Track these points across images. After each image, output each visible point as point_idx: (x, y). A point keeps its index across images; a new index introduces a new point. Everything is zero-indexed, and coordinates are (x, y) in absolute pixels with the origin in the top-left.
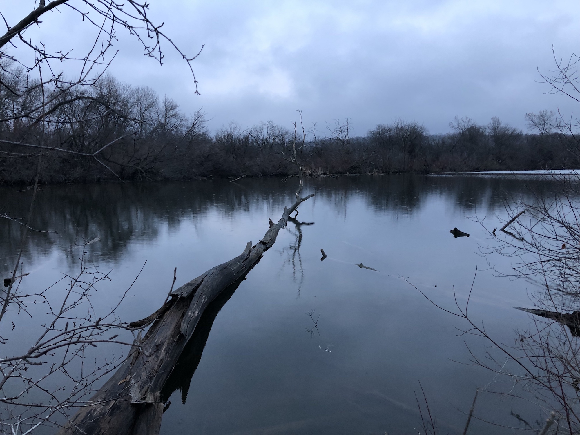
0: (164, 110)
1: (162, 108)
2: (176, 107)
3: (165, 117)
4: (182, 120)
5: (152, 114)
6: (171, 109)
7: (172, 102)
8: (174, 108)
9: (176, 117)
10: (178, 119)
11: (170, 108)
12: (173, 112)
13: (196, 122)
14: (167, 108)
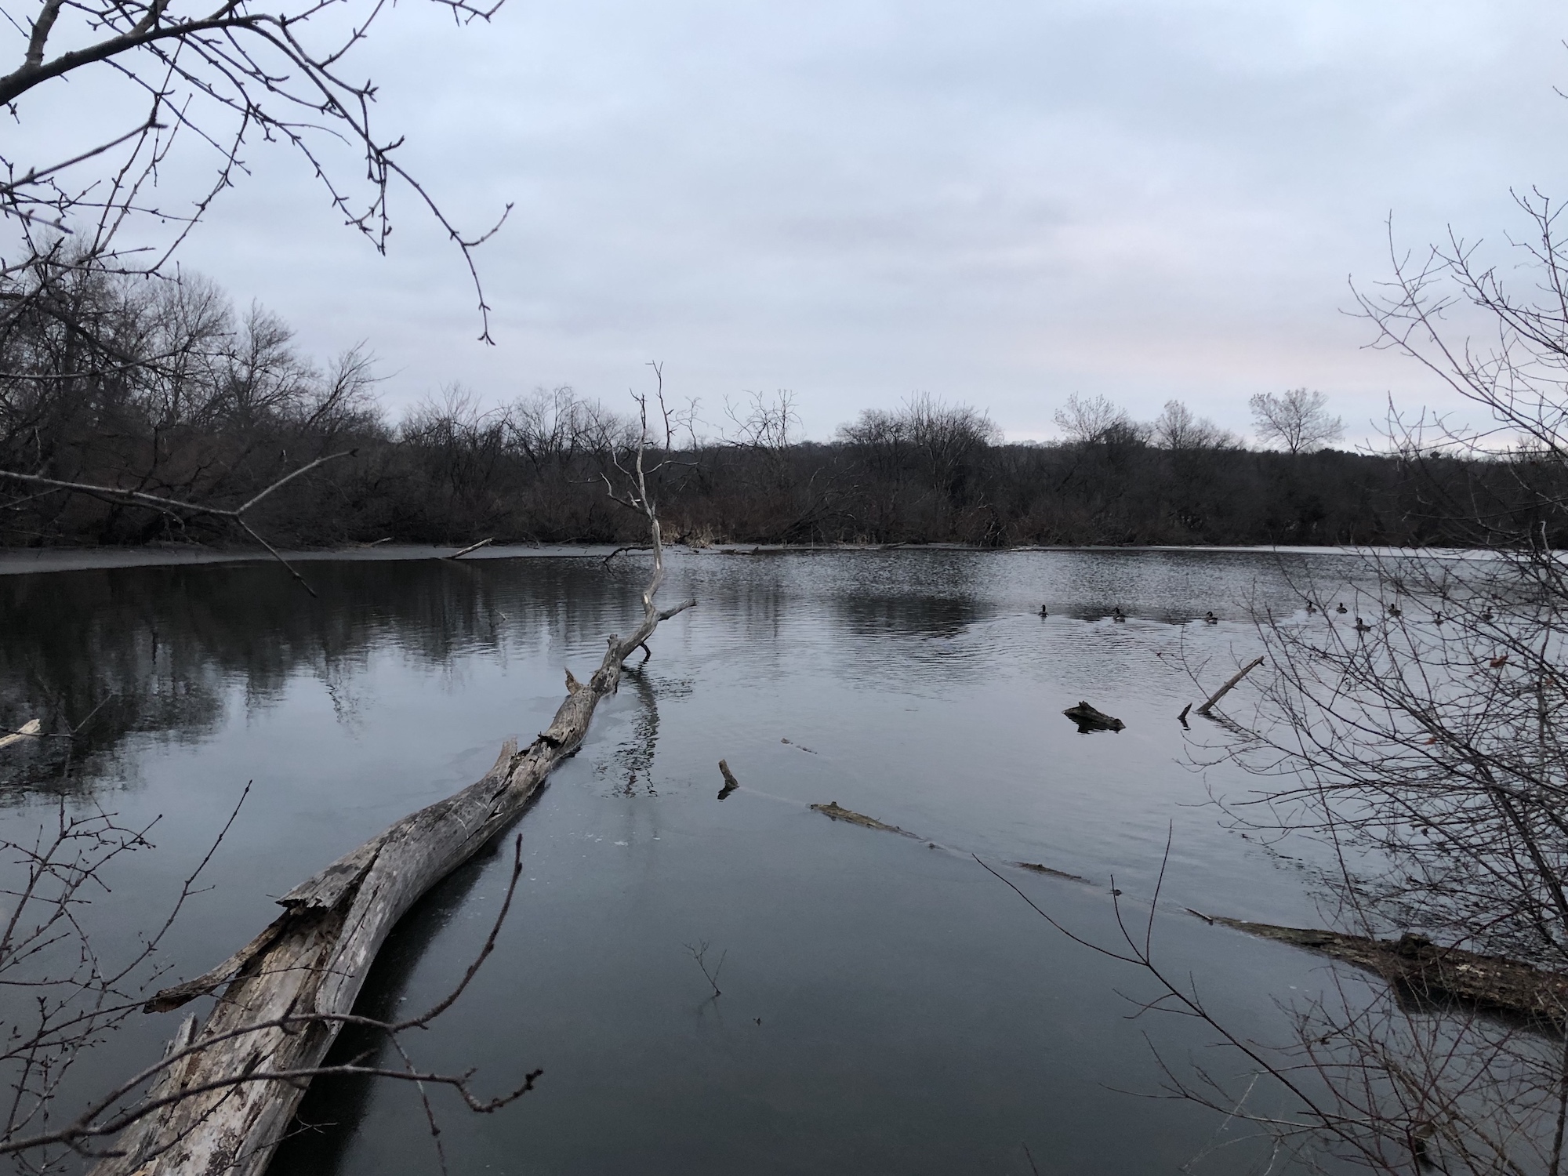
0: (249, 343)
1: (243, 339)
2: (283, 337)
3: (250, 363)
4: (301, 374)
5: (212, 355)
6: (270, 343)
7: (272, 322)
8: (279, 340)
9: (285, 367)
10: (290, 372)
11: (267, 339)
12: (274, 352)
13: (343, 383)
14: (256, 339)
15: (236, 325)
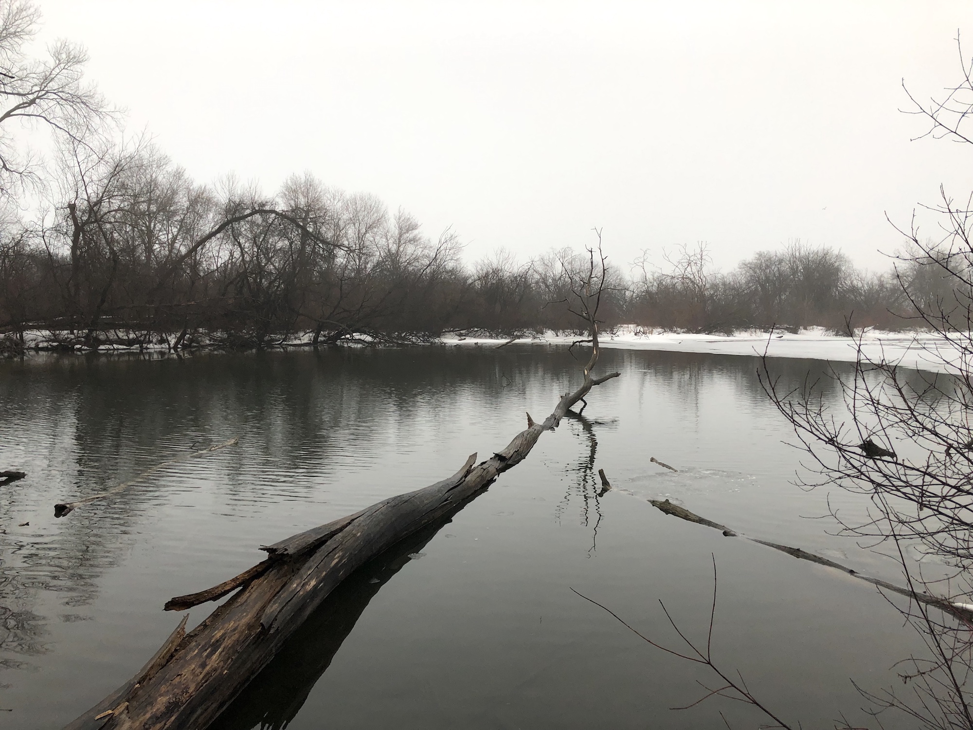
0: (397, 232)
1: (394, 229)
2: (415, 227)
3: (397, 242)
4: (424, 248)
5: (377, 238)
6: (407, 231)
9: (416, 243)
10: (418, 247)
11: (407, 227)
12: (411, 235)
13: (440, 250)
14: (401, 228)
15: (390, 222)
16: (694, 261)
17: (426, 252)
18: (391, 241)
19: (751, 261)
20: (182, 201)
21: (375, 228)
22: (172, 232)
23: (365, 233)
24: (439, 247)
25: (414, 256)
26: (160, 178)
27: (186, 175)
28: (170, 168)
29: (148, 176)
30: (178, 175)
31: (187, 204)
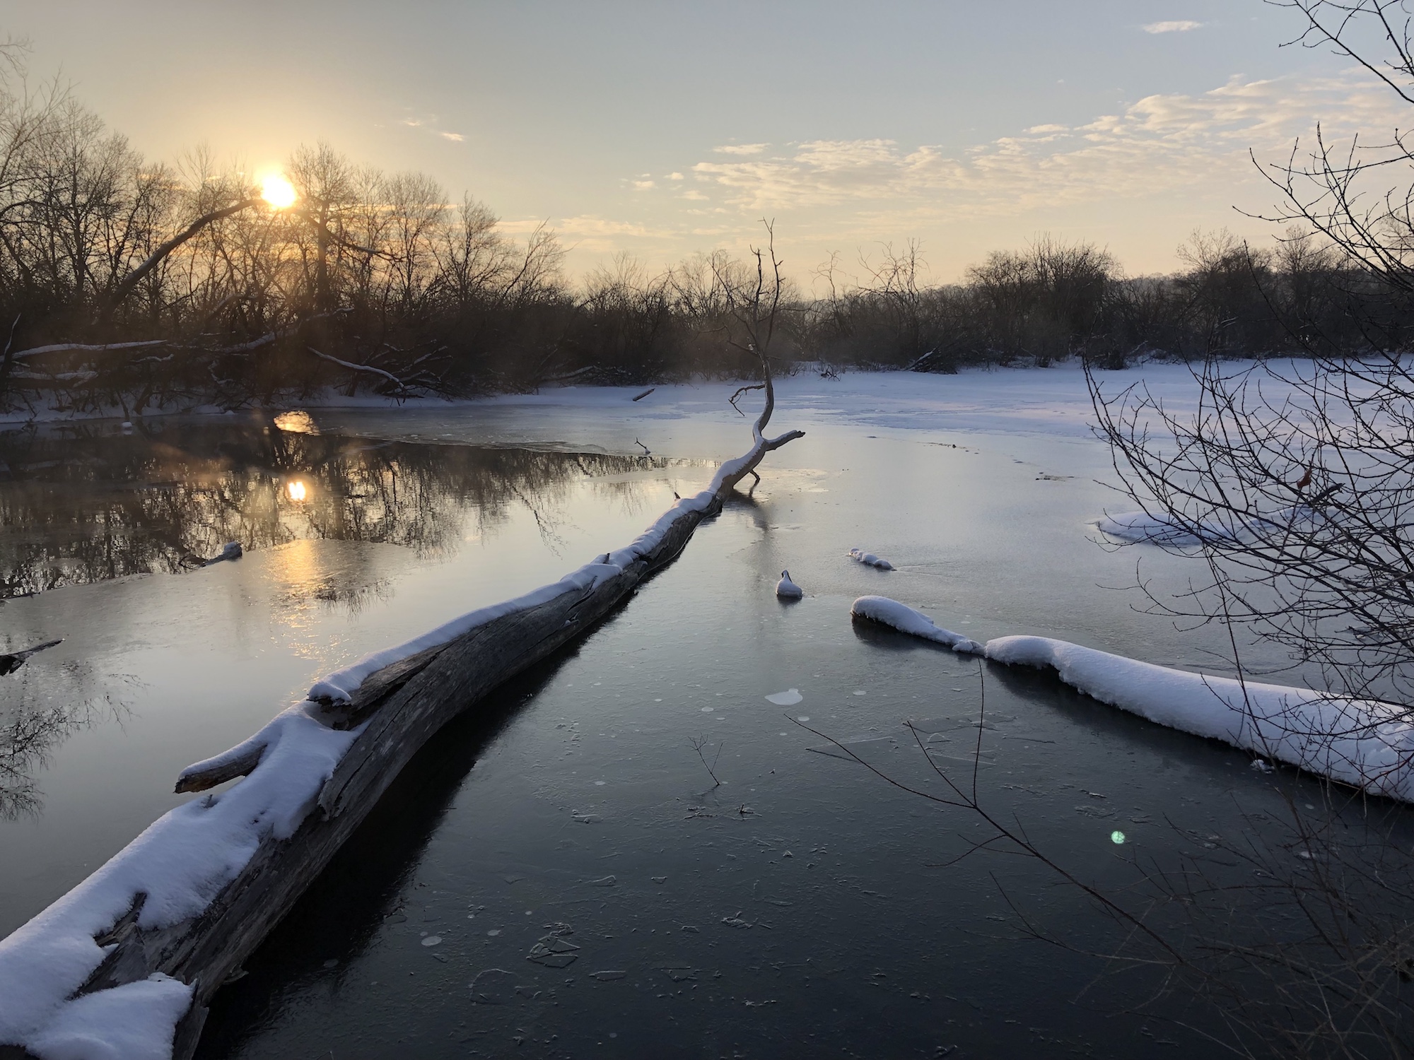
0: (463, 230)
1: (459, 226)
3: (465, 246)
4: (506, 254)
5: (435, 241)
6: (481, 228)
7: (481, 211)
8: (488, 225)
9: (493, 248)
11: (478, 224)
12: (484, 236)
13: (529, 260)
14: (469, 226)
15: (453, 215)
16: (903, 268)
17: (509, 260)
18: (456, 245)
19: (981, 266)
20: (127, 190)
21: (431, 225)
22: (115, 238)
23: (415, 235)
24: (530, 252)
25: (492, 267)
26: (88, 154)
27: (130, 147)
28: (104, 136)
29: (70, 150)
30: (118, 147)
31: (135, 194)
